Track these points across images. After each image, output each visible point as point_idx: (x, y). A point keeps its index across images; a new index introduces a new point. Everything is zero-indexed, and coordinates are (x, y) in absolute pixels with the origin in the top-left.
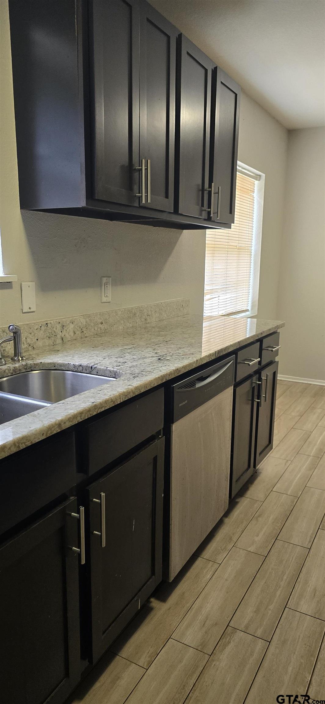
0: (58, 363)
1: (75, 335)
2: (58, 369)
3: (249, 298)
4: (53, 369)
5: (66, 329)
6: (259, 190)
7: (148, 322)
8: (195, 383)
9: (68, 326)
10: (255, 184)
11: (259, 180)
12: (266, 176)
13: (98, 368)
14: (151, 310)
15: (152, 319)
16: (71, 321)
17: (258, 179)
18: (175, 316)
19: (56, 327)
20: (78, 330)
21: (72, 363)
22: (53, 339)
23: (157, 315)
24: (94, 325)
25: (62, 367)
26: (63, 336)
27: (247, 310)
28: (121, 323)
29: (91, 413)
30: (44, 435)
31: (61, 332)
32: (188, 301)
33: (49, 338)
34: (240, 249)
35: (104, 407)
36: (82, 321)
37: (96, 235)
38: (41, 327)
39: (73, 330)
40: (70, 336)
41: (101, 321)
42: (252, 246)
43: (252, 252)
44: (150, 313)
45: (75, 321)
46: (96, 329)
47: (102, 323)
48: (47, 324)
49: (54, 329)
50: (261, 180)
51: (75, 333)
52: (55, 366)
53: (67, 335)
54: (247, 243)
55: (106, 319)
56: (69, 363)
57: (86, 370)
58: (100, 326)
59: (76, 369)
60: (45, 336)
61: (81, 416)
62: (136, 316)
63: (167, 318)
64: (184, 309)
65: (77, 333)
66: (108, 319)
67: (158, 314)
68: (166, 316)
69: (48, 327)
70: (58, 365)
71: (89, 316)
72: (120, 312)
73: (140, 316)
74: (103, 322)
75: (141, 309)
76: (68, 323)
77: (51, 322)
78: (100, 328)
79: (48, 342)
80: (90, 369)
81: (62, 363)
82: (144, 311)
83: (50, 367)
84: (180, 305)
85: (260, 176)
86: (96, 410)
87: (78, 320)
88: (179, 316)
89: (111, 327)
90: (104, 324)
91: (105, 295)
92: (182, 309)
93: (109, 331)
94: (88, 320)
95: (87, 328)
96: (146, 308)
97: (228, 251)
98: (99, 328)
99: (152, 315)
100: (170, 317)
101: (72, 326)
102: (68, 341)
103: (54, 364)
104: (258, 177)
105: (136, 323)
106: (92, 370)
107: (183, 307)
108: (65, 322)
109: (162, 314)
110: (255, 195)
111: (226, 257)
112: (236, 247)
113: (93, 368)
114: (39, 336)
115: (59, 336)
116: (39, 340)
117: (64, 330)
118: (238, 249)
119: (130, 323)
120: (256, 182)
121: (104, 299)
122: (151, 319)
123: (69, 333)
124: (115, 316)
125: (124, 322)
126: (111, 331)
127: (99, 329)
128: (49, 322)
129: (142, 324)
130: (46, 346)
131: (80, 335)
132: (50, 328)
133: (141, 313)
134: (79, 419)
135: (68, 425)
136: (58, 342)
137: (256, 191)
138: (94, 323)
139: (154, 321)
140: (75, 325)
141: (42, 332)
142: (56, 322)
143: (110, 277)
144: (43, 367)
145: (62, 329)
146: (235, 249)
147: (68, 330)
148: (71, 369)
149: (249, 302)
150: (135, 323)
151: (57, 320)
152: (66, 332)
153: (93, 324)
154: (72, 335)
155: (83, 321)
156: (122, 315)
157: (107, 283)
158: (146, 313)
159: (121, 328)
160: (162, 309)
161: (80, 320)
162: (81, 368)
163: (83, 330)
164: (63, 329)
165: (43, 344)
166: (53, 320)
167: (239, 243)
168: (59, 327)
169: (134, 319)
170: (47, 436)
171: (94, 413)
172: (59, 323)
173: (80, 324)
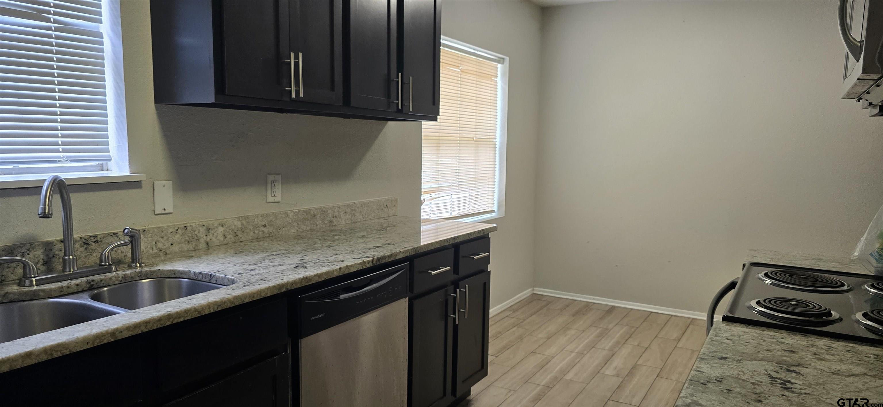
0: (178, 270)
1: (226, 239)
2: (178, 277)
3: (495, 197)
4: (172, 277)
5: (213, 232)
6: (503, 75)
7: (334, 224)
8: (340, 293)
9: (216, 229)
10: (498, 68)
11: (503, 63)
12: (510, 59)
13: (217, 276)
14: (339, 211)
15: (341, 221)
16: (220, 223)
17: (501, 62)
18: (376, 218)
19: (199, 230)
20: (230, 233)
21: (193, 271)
22: (194, 244)
23: (348, 216)
24: (254, 228)
25: (183, 275)
26: (208, 240)
27: (493, 211)
28: (294, 226)
29: (162, 322)
30: (89, 343)
31: (206, 236)
32: (395, 201)
33: (188, 242)
34: (478, 142)
35: (183, 317)
36: (236, 224)
37: (260, 129)
38: (177, 230)
39: (223, 234)
40: (219, 240)
41: (264, 223)
42: (496, 137)
43: (496, 145)
44: (337, 214)
45: (226, 224)
46: (256, 232)
47: (265, 226)
48: (185, 227)
49: (196, 233)
50: (505, 64)
51: (226, 237)
52: (175, 274)
53: (214, 239)
54: (489, 134)
55: (271, 221)
56: (189, 271)
57: (206, 278)
58: (262, 229)
59: (196, 277)
60: (183, 240)
61: (146, 325)
62: (316, 218)
63: (364, 220)
64: (390, 210)
65: (229, 237)
66: (274, 222)
67: (350, 215)
68: (361, 217)
69: (188, 231)
70: (178, 272)
71: (246, 218)
72: (292, 214)
73: (322, 217)
74: (267, 225)
75: (324, 209)
76: (217, 225)
77: (193, 224)
78: (263, 231)
79: (186, 247)
80: (210, 277)
81: (183, 270)
82: (328, 213)
83: (170, 275)
84: (383, 205)
85: (503, 59)
86: (171, 320)
87: (231, 222)
88: (381, 218)
89: (278, 230)
90: (268, 226)
91: (271, 194)
92: (385, 209)
93: (276, 234)
94: (244, 222)
95: (243, 232)
96: (331, 208)
97: (459, 144)
98: (260, 231)
99: (340, 216)
100: (368, 219)
101: (221, 229)
102: (216, 246)
103: (174, 272)
104: (501, 61)
105: (317, 225)
106: (212, 277)
107: (387, 208)
108: (211, 225)
109: (356, 215)
110: (499, 80)
111: (457, 150)
112: (472, 139)
113: (212, 276)
114: (174, 240)
115: (202, 241)
116: (174, 245)
117: (210, 234)
118: (475, 141)
119: (307, 226)
120: (499, 66)
121: (271, 199)
122: (339, 221)
123: (216, 237)
124: (284, 218)
125: (298, 224)
126: (278, 235)
127: (260, 233)
128: (189, 225)
129: (326, 227)
130: (184, 251)
131: (233, 239)
132: (190, 232)
133: (323, 214)
134: (144, 329)
135: (126, 335)
136: (200, 247)
137: (499, 75)
138: (253, 226)
139: (344, 223)
140: (227, 228)
141: (178, 236)
142: (198, 224)
143: (279, 174)
144: (161, 275)
145: (207, 233)
146: (472, 141)
147: (215, 234)
148: (192, 276)
149: (494, 202)
150: (315, 226)
151: (200, 223)
152: (213, 236)
153: (251, 227)
154: (222, 239)
155: (239, 224)
156: (295, 217)
157: (275, 181)
158: (331, 215)
159: (293, 231)
160: (355, 210)
161: (233, 222)
162: (201, 276)
163: (237, 234)
164: (209, 232)
165: (180, 250)
166: (194, 223)
167: (476, 135)
168: (202, 230)
169: (314, 221)
170: (94, 345)
171: (167, 322)
172: (203, 226)
173: (233, 227)
